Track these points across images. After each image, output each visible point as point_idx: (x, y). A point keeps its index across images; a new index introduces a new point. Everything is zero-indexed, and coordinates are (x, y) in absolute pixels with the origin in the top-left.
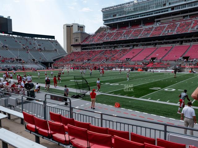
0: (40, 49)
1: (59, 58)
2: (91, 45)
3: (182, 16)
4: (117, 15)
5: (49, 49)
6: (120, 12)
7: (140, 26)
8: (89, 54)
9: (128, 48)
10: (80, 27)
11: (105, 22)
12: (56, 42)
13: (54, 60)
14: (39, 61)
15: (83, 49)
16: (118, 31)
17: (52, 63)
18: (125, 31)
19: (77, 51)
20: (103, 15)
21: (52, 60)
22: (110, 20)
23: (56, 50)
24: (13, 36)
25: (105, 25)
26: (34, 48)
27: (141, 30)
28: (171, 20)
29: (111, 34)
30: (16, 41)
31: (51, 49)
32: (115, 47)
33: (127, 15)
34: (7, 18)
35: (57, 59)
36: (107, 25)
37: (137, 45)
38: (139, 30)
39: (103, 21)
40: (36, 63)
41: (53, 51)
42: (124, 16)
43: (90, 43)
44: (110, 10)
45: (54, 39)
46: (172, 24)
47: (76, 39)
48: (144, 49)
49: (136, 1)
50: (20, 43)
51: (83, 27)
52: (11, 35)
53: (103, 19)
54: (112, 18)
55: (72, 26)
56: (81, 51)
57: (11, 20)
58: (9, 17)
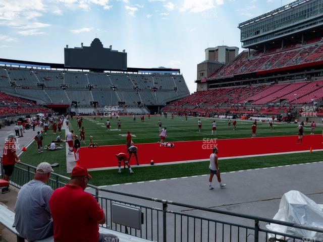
0: (154, 88)
1: (175, 100)
2: (222, 80)
4: (261, 31)
5: (166, 88)
6: (266, 27)
7: (297, 46)
8: (214, 94)
9: (270, 84)
10: (230, 50)
11: (244, 45)
12: (181, 77)
13: (168, 103)
14: (145, 105)
15: (211, 87)
16: (263, 57)
17: (163, 106)
18: (272, 56)
19: (202, 90)
20: (241, 33)
21: (164, 103)
22: (250, 40)
23: (176, 89)
24: (128, 73)
25: (246, 48)
26: (149, 87)
27: (296, 52)
29: (251, 62)
30: (129, 80)
31: (169, 88)
32: (253, 82)
33: (275, 30)
34: (121, 53)
35: (173, 101)
36: (250, 48)
37: (283, 79)
38: (293, 52)
39: (242, 42)
40: (140, 107)
41: (172, 90)
42: (272, 31)
43: (218, 78)
44: (250, 25)
45: (180, 73)
47: (201, 72)
48: (290, 84)
49: (287, 6)
50: (133, 82)
51: (234, 50)
52: (125, 72)
53: (241, 39)
54: (253, 37)
55: (218, 49)
56: (207, 90)
57: (126, 54)
58: (124, 50)
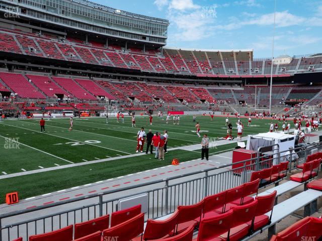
3: (30, 28)
28: (13, 27)
46: (22, 36)
